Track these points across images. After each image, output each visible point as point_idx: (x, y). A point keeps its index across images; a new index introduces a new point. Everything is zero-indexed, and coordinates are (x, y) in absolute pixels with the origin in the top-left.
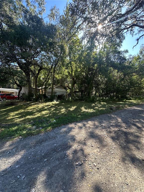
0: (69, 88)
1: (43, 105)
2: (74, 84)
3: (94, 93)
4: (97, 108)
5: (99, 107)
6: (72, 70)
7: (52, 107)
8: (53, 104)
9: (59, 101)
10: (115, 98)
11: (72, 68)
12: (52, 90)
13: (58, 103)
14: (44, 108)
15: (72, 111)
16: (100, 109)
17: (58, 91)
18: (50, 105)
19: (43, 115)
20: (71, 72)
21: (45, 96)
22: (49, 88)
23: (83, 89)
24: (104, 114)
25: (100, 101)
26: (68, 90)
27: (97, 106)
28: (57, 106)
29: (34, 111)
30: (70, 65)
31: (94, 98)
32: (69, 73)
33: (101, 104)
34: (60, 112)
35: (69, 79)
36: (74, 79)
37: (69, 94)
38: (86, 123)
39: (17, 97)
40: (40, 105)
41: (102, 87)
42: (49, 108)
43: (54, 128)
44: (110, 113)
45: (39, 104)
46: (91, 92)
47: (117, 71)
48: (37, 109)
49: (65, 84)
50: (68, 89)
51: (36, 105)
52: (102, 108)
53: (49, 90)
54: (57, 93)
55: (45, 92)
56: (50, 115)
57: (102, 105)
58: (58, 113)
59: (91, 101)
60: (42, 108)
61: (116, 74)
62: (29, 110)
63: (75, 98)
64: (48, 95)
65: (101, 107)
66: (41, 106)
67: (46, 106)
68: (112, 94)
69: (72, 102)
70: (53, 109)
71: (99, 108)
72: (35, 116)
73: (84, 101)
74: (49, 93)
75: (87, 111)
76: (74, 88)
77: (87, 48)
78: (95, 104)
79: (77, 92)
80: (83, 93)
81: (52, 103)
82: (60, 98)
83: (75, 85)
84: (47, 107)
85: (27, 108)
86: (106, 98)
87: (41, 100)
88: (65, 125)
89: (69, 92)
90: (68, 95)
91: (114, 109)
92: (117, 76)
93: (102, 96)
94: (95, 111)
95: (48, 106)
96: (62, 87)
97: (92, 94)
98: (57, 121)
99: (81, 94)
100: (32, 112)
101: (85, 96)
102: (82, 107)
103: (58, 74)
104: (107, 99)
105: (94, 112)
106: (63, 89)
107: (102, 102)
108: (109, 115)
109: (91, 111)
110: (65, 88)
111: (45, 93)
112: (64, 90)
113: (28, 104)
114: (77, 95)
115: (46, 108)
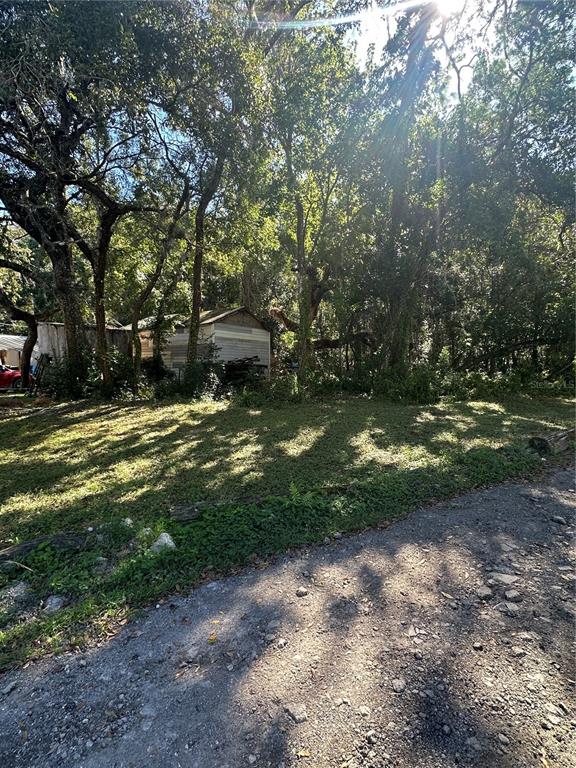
0: (291, 326)
1: (136, 420)
2: (315, 304)
3: (426, 347)
4: (448, 437)
5: (460, 435)
6: (300, 222)
7: (183, 431)
8: (193, 415)
9: (228, 398)
10: (545, 373)
11: (300, 207)
12: (193, 335)
13: (222, 406)
14: (138, 437)
15: (293, 459)
16: (469, 445)
17: (229, 339)
18: (174, 422)
19: (119, 488)
20: (294, 237)
21: (155, 369)
22: (177, 327)
23: (366, 326)
24: (495, 481)
25: (458, 393)
26: (285, 337)
27: (449, 427)
28: (213, 428)
29: (75, 461)
30: (290, 190)
31: (424, 378)
32: (284, 239)
33: (468, 411)
34: (224, 467)
35: (288, 278)
36: (312, 273)
37: (293, 355)
38: (378, 563)
39: (19, 374)
40: (119, 420)
41: (468, 317)
42: (162, 439)
43: (141, 604)
44: (533, 473)
45: (117, 416)
46: (411, 346)
47: (559, 217)
48: (97, 447)
49: (267, 303)
50: (283, 331)
51: (96, 425)
52: (477, 442)
53: (177, 338)
54: (219, 353)
55: (157, 350)
56: (160, 487)
57: (476, 417)
58: (211, 474)
59: (407, 392)
60: (127, 442)
61: (553, 239)
62: (47, 456)
63: (318, 375)
64: (175, 366)
65: (470, 434)
66: (121, 425)
67: (150, 426)
68: (526, 355)
69: (300, 401)
70: (182, 450)
71: (463, 442)
72: (65, 497)
73: (368, 392)
74: (176, 351)
75: (384, 456)
76: (318, 325)
77: (384, 84)
78: (434, 412)
79: (335, 344)
80: (365, 350)
81: (186, 408)
82: (238, 376)
83: (323, 306)
84: (152, 435)
85: (38, 438)
86: (491, 374)
87: (135, 392)
88: (227, 574)
89: (290, 346)
90: (287, 360)
91: (557, 448)
92: (559, 245)
93: (472, 362)
94: (436, 461)
95: (162, 425)
96: (247, 319)
97: (413, 357)
98: (178, 543)
99: (356, 357)
100: (60, 464)
101: (377, 366)
102: (356, 432)
103: (226, 246)
104: (502, 382)
105: (430, 469)
106: (253, 330)
107: (475, 398)
108: (536, 492)
109: (411, 458)
110: (268, 324)
111: (154, 350)
112: (261, 336)
113: (56, 414)
114: (334, 360)
115: (147, 438)
